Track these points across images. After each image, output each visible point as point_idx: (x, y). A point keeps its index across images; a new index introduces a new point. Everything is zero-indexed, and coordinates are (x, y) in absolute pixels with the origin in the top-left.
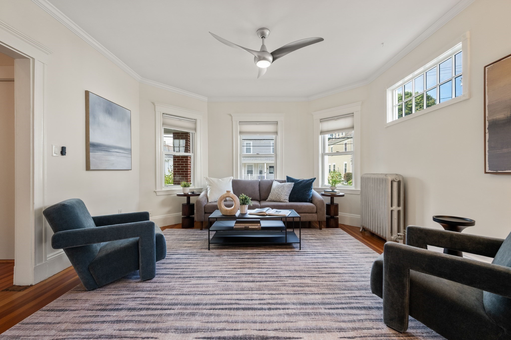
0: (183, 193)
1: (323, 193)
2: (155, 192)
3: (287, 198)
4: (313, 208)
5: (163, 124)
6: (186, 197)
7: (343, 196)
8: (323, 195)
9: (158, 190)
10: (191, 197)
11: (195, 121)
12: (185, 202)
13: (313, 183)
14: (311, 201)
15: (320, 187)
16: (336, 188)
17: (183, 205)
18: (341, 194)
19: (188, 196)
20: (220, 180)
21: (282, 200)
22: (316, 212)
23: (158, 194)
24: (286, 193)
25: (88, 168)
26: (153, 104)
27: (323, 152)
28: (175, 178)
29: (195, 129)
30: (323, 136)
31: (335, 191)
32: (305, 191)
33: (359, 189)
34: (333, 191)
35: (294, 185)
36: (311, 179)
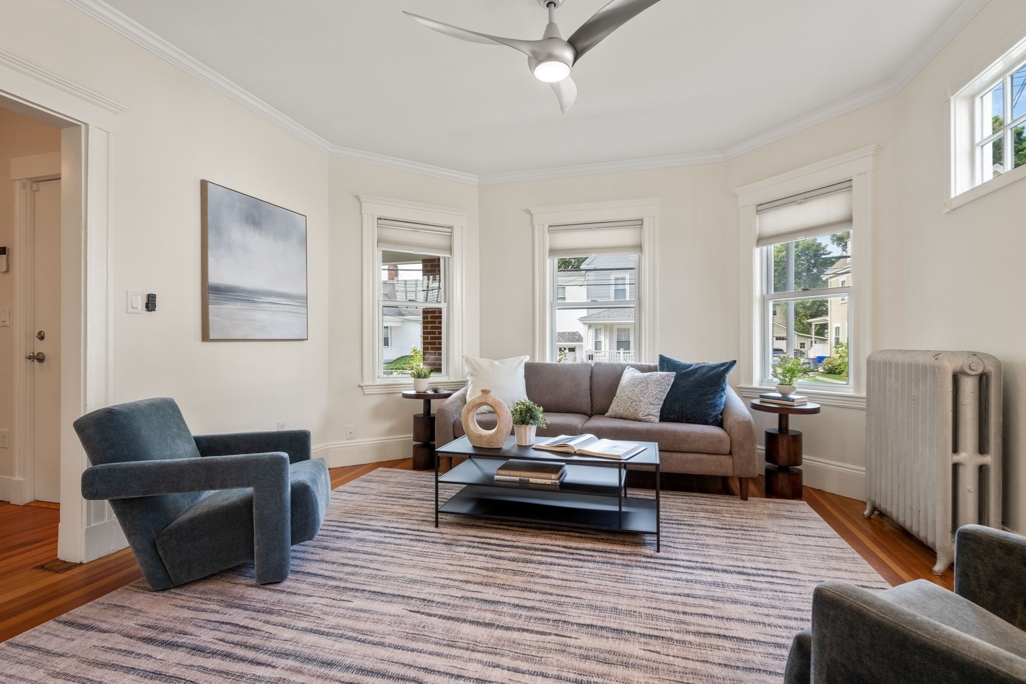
0: (413, 392)
1: (757, 402)
2: (362, 387)
3: (656, 411)
4: (720, 441)
5: (380, 241)
6: (422, 401)
7: (815, 411)
8: (755, 407)
9: (366, 383)
10: (432, 401)
11: (449, 230)
12: (420, 411)
13: (727, 375)
14: (720, 424)
15: (756, 384)
16: (794, 388)
17: (416, 418)
18: (810, 406)
19: (427, 400)
20: (497, 362)
21: (640, 416)
22: (730, 453)
23: (366, 391)
24: (651, 399)
25: (205, 337)
26: (358, 198)
27: (765, 292)
28: (426, 356)
29: (450, 250)
30: (765, 248)
31: (792, 396)
32: (704, 394)
33: (864, 394)
34: (785, 397)
35: (676, 378)
36: (723, 365)
